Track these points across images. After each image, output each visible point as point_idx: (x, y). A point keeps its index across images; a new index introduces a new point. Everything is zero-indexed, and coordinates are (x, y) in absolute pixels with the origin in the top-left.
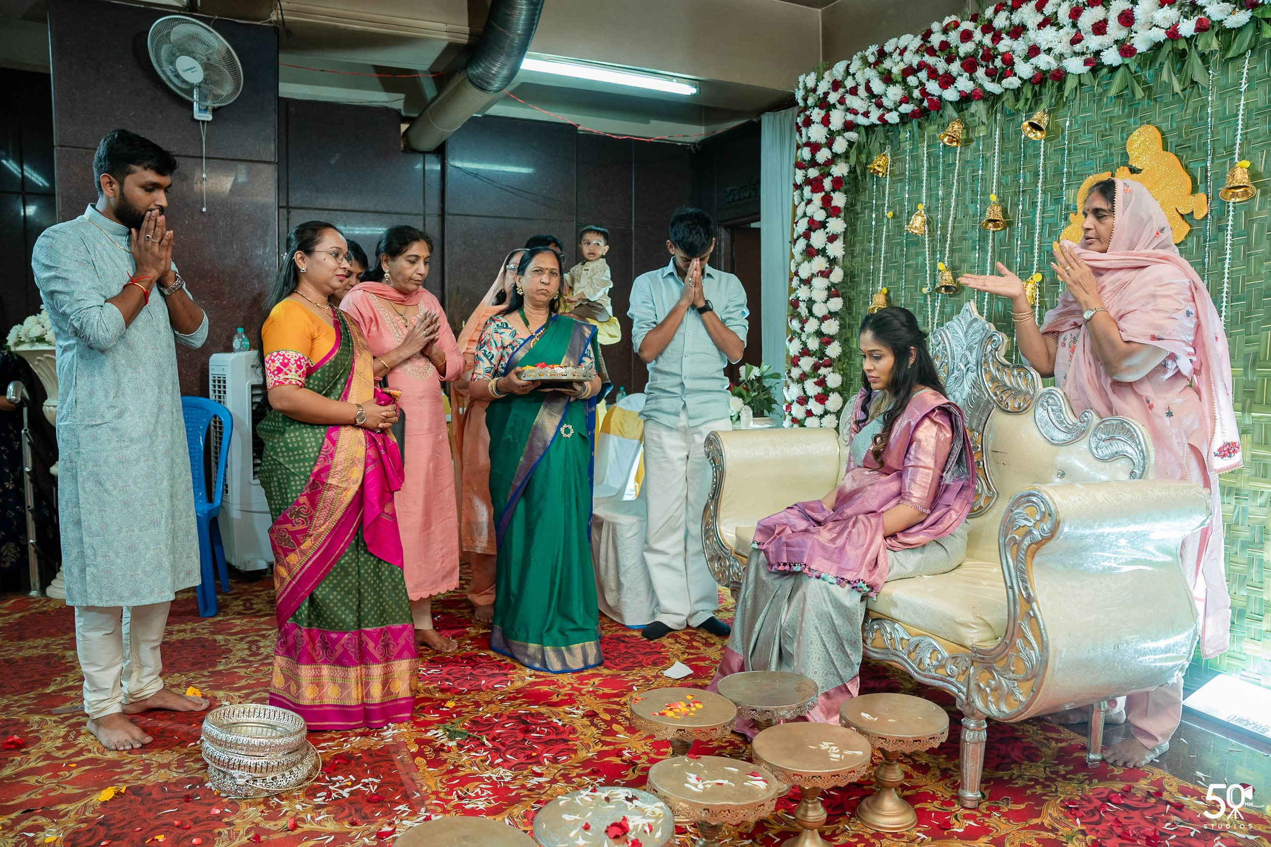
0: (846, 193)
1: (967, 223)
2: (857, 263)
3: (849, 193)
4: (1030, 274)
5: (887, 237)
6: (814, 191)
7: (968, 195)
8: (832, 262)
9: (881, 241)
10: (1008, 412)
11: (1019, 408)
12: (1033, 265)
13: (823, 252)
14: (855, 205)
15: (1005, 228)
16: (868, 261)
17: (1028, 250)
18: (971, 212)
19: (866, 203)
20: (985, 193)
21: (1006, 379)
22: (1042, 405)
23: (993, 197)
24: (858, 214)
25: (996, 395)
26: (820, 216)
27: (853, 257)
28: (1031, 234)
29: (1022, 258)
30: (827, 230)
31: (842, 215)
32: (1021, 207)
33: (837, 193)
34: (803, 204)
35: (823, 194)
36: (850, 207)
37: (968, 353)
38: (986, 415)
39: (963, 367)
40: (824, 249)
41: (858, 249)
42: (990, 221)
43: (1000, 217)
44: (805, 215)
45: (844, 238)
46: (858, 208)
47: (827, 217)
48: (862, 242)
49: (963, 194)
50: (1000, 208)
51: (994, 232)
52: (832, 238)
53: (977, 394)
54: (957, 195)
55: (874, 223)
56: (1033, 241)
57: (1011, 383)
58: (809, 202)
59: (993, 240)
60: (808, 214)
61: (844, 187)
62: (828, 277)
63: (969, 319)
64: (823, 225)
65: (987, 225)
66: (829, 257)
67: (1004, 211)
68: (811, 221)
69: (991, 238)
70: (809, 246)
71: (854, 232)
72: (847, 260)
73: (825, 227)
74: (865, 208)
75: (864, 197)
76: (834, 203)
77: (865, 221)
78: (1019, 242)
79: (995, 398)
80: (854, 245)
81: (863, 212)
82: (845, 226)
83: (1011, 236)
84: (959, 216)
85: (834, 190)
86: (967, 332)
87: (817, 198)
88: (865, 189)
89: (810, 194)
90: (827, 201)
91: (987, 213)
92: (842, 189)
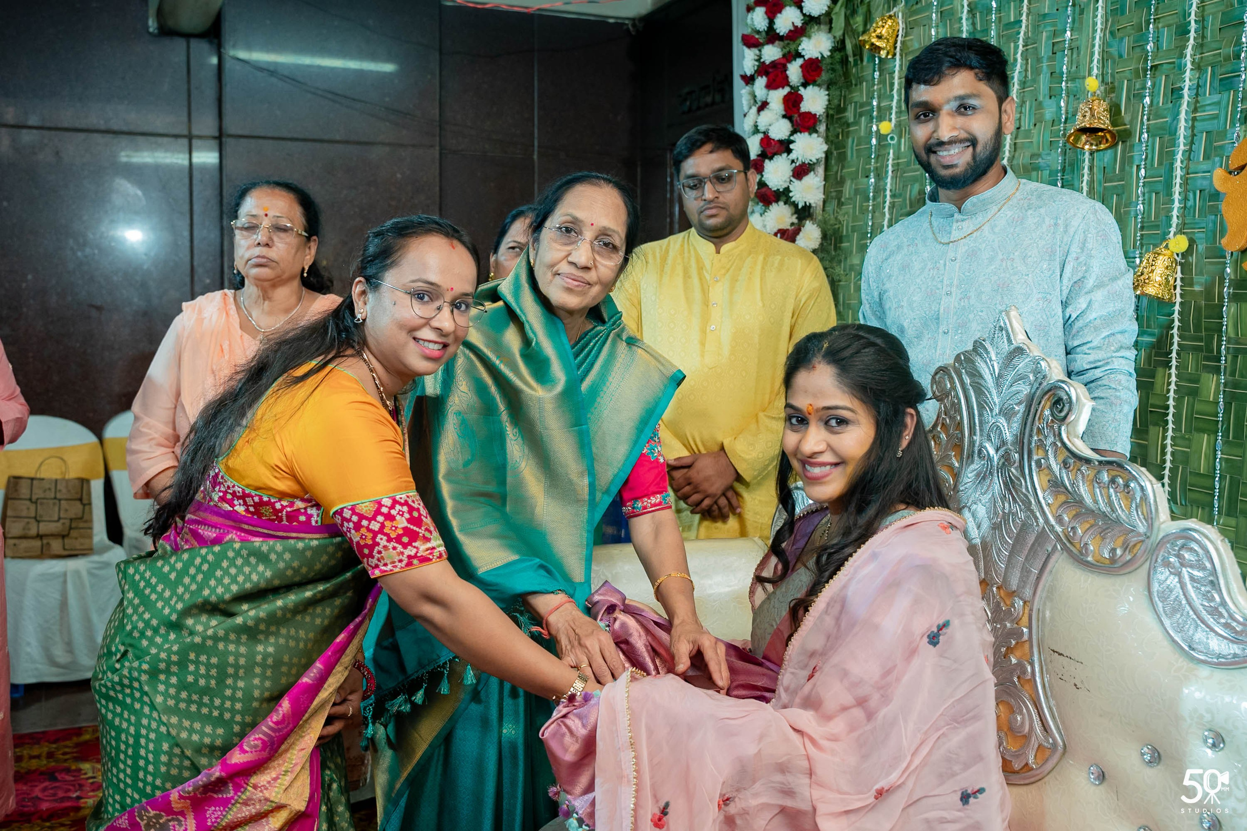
0: (828, 89)
1: (1040, 136)
2: (846, 217)
3: (833, 88)
4: (1164, 237)
5: (897, 167)
6: (770, 86)
7: (1044, 82)
8: (804, 213)
9: (887, 172)
10: (1087, 565)
11: (1113, 560)
12: (1169, 218)
13: (783, 195)
14: (844, 110)
15: (1114, 145)
16: (864, 211)
17: (1160, 187)
18: (1049, 113)
19: (862, 105)
20: (1076, 77)
21: (1083, 490)
22: (1167, 564)
23: (1092, 84)
24: (848, 125)
25: (1059, 519)
26: (780, 129)
27: (840, 204)
28: (1167, 156)
29: (1147, 203)
30: (793, 156)
31: (822, 128)
32: (1147, 100)
33: (810, 88)
34: (754, 109)
35: (787, 90)
36: (835, 113)
37: (1002, 421)
38: (1039, 564)
39: (992, 452)
40: (787, 190)
41: (848, 189)
42: (1084, 130)
43: (1104, 122)
44: (756, 130)
45: (826, 169)
46: (850, 115)
47: (793, 133)
48: (855, 177)
49: (1035, 81)
50: (1104, 105)
51: (1092, 153)
52: (801, 171)
53: (1022, 515)
54: (1023, 84)
55: (874, 141)
56: (1171, 169)
57: (1096, 502)
58: (764, 106)
59: (1091, 168)
60: (762, 128)
61: (824, 76)
62: (793, 240)
63: (1006, 348)
64: (785, 146)
65: (1077, 139)
66: (795, 205)
67: (1114, 111)
68: (766, 141)
69: (1087, 164)
70: (762, 184)
71: (842, 157)
72: (829, 208)
73: (789, 151)
74: (861, 115)
75: (859, 95)
76: (805, 107)
77: (859, 138)
78: (1143, 172)
79: (1058, 529)
80: (841, 182)
81: (857, 123)
82: (825, 147)
83: (1127, 161)
84: (1025, 125)
85: (805, 85)
86: (1000, 375)
87: (777, 97)
88: (860, 80)
89: (765, 91)
90: (792, 102)
91: (1079, 116)
92: (819, 81)
